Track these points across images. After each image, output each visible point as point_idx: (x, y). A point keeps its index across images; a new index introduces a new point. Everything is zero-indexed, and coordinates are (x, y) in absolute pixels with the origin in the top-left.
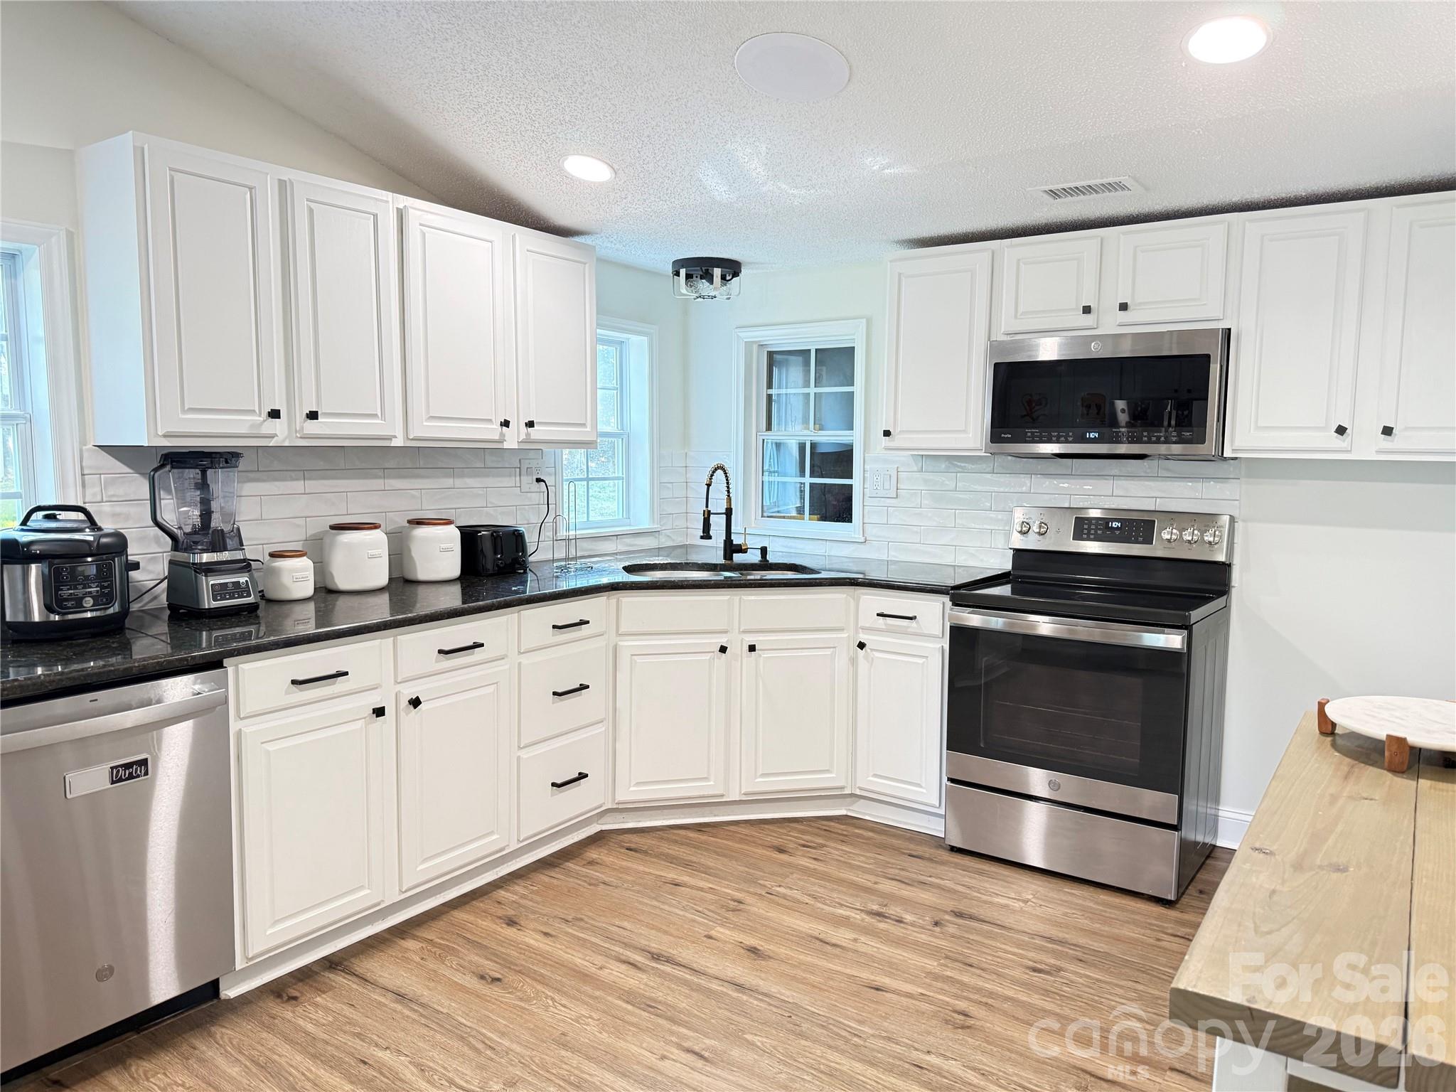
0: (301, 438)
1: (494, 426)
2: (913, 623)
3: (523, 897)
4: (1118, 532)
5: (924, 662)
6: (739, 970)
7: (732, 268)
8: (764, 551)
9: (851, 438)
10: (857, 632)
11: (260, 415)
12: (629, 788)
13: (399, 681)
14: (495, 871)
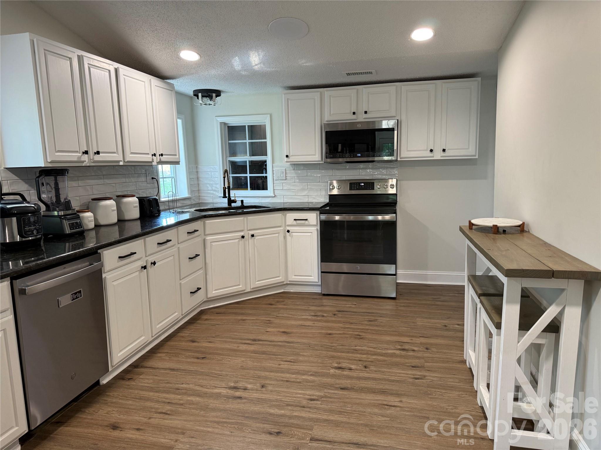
0: (92, 162)
1: (150, 156)
2: (307, 222)
3: (190, 334)
4: (363, 187)
5: (311, 235)
6: (284, 338)
7: (218, 93)
8: (242, 201)
9: (266, 159)
10: (285, 227)
11: (80, 153)
12: (212, 292)
13: (147, 255)
14: (173, 328)
